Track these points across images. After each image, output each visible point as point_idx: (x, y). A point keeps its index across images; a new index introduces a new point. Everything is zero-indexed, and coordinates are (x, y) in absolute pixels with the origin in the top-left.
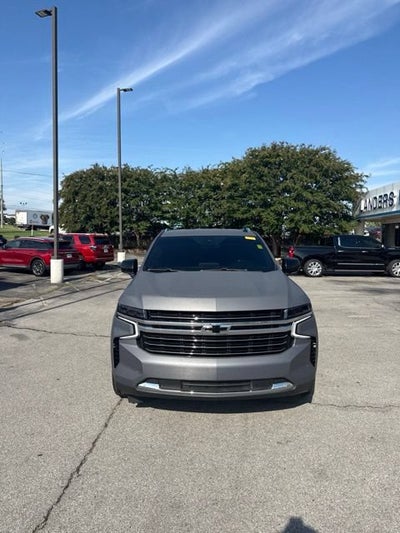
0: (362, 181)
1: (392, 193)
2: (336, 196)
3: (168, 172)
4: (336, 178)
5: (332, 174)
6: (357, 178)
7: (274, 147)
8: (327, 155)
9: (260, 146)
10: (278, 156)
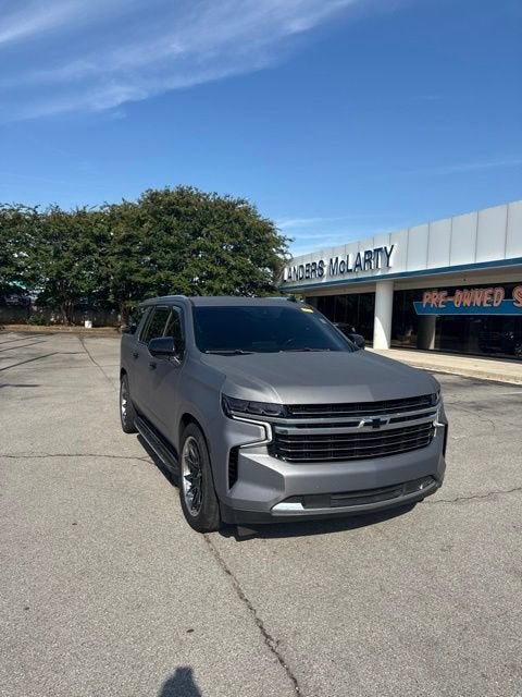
0: (284, 245)
1: (321, 262)
2: (258, 261)
3: (23, 211)
4: (256, 240)
5: (255, 233)
6: (279, 242)
7: (181, 192)
8: (247, 211)
9: (163, 189)
10: (188, 204)
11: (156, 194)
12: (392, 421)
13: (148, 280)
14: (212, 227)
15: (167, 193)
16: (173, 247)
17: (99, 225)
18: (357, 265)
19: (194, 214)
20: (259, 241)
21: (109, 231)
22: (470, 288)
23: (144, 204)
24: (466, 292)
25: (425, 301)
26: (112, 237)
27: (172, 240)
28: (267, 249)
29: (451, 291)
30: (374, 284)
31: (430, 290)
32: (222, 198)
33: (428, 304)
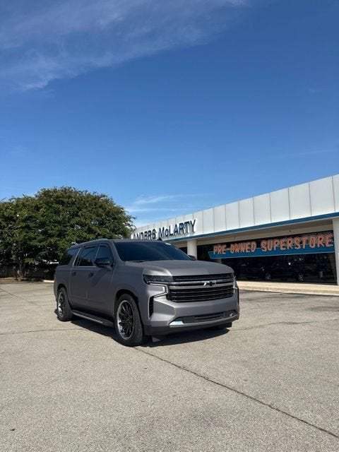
0: (130, 221)
1: (154, 230)
2: (115, 231)
4: (113, 218)
5: (112, 214)
6: (128, 219)
7: (65, 191)
8: (107, 201)
9: (53, 188)
10: (70, 197)
11: (48, 191)
12: (217, 283)
13: (42, 244)
14: (85, 210)
15: (55, 191)
16: (59, 222)
17: (8, 210)
18: (176, 232)
19: (73, 203)
20: (115, 219)
21: (16, 213)
22: (238, 242)
23: (40, 198)
24: (236, 244)
25: (215, 251)
26: (17, 218)
27: (60, 218)
28: (119, 223)
29: (228, 245)
30: (186, 242)
31: (217, 244)
32: (92, 194)
33: (216, 253)
